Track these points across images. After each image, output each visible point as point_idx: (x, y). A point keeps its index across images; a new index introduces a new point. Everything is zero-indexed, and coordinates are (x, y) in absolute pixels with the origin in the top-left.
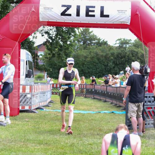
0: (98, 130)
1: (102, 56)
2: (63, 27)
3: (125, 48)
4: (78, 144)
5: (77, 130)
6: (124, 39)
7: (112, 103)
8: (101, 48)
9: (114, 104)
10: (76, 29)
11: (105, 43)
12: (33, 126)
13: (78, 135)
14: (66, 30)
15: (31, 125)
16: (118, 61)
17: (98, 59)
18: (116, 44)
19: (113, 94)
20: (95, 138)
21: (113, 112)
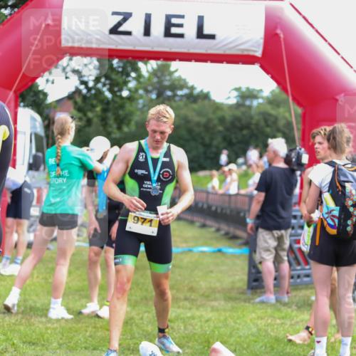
0: (186, 288)
1: (198, 124)
2: (113, 59)
3: (250, 107)
4: (142, 319)
5: (141, 289)
6: (248, 89)
7: (218, 230)
8: (195, 106)
9: (223, 232)
10: (141, 64)
11: (206, 96)
12: (43, 279)
13: (142, 299)
14: (119, 67)
15: (38, 277)
16: (233, 136)
17: (190, 131)
18: (229, 98)
19: (222, 209)
20: (179, 307)
21: (220, 251)
